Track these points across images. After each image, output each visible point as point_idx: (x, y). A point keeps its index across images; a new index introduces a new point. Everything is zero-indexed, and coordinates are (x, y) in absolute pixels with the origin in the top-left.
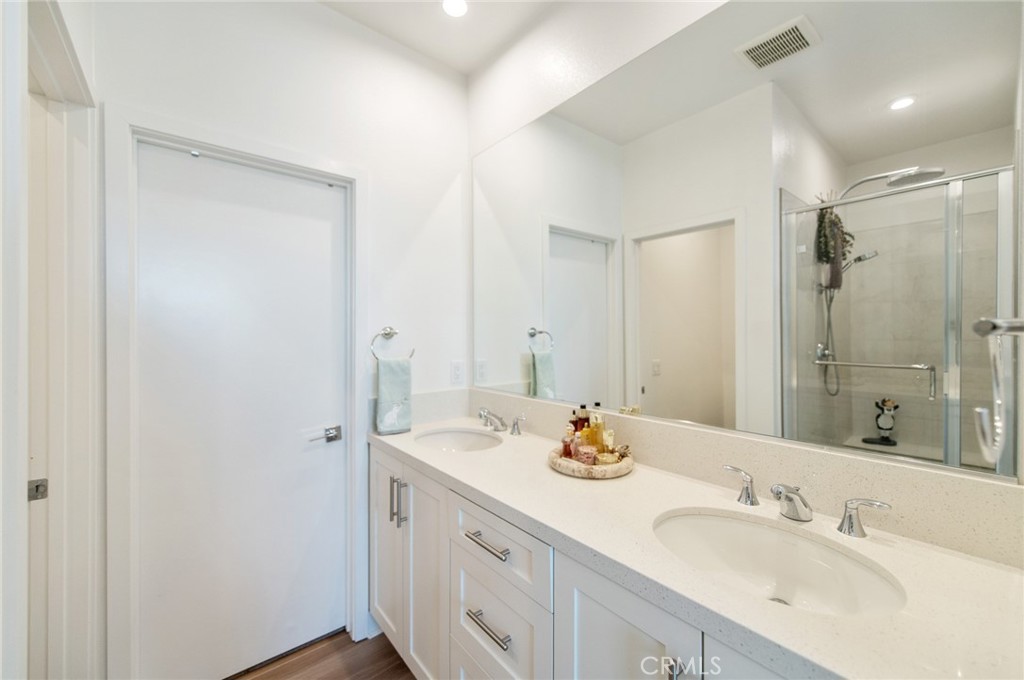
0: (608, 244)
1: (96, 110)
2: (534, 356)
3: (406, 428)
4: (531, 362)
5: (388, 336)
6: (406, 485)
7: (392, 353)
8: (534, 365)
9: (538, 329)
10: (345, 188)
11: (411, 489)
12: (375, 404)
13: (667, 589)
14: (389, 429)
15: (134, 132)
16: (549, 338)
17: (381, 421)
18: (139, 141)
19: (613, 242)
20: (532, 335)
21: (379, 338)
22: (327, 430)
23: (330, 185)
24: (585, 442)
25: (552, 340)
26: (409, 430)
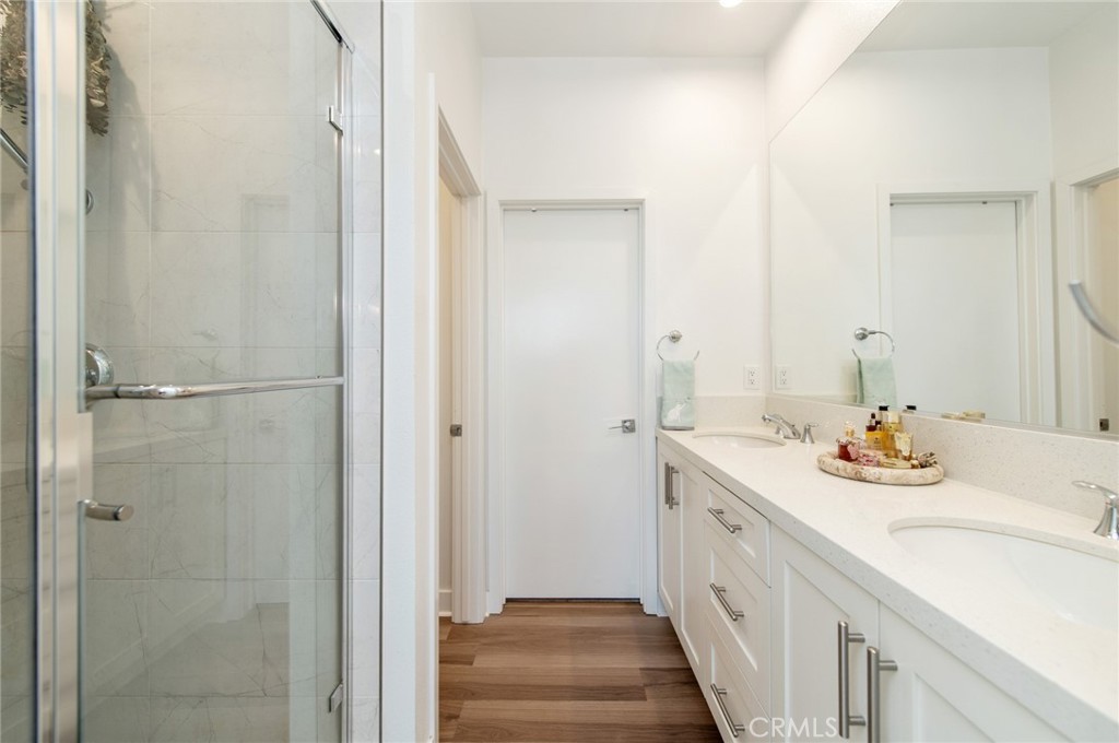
0: (1017, 201)
1: (482, 197)
2: (859, 361)
3: (691, 426)
4: (857, 370)
5: (675, 338)
6: (677, 472)
7: (679, 354)
8: (860, 373)
9: (869, 329)
10: (638, 209)
11: (681, 475)
12: (661, 403)
13: (848, 553)
14: (672, 425)
15: (501, 205)
16: (889, 341)
17: (665, 417)
18: (505, 210)
19: (1029, 196)
20: (864, 337)
21: (667, 340)
22: (625, 422)
23: (626, 210)
24: (872, 444)
25: (892, 341)
26: (692, 429)
